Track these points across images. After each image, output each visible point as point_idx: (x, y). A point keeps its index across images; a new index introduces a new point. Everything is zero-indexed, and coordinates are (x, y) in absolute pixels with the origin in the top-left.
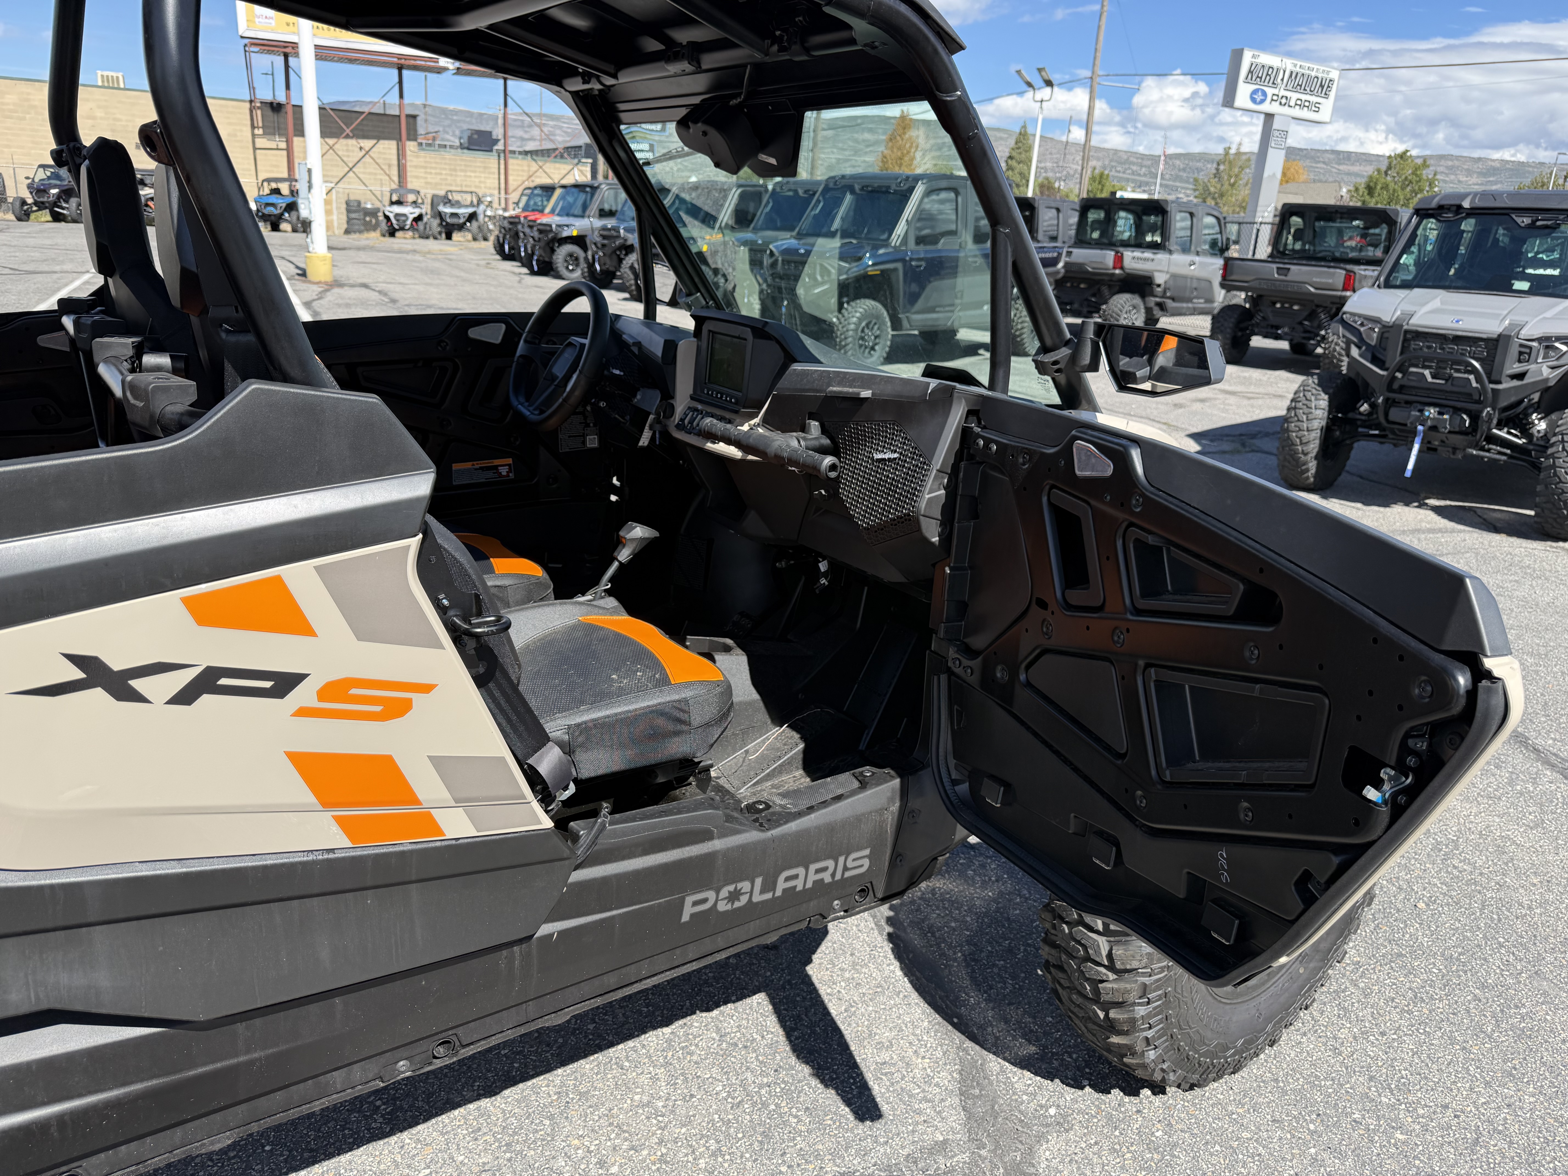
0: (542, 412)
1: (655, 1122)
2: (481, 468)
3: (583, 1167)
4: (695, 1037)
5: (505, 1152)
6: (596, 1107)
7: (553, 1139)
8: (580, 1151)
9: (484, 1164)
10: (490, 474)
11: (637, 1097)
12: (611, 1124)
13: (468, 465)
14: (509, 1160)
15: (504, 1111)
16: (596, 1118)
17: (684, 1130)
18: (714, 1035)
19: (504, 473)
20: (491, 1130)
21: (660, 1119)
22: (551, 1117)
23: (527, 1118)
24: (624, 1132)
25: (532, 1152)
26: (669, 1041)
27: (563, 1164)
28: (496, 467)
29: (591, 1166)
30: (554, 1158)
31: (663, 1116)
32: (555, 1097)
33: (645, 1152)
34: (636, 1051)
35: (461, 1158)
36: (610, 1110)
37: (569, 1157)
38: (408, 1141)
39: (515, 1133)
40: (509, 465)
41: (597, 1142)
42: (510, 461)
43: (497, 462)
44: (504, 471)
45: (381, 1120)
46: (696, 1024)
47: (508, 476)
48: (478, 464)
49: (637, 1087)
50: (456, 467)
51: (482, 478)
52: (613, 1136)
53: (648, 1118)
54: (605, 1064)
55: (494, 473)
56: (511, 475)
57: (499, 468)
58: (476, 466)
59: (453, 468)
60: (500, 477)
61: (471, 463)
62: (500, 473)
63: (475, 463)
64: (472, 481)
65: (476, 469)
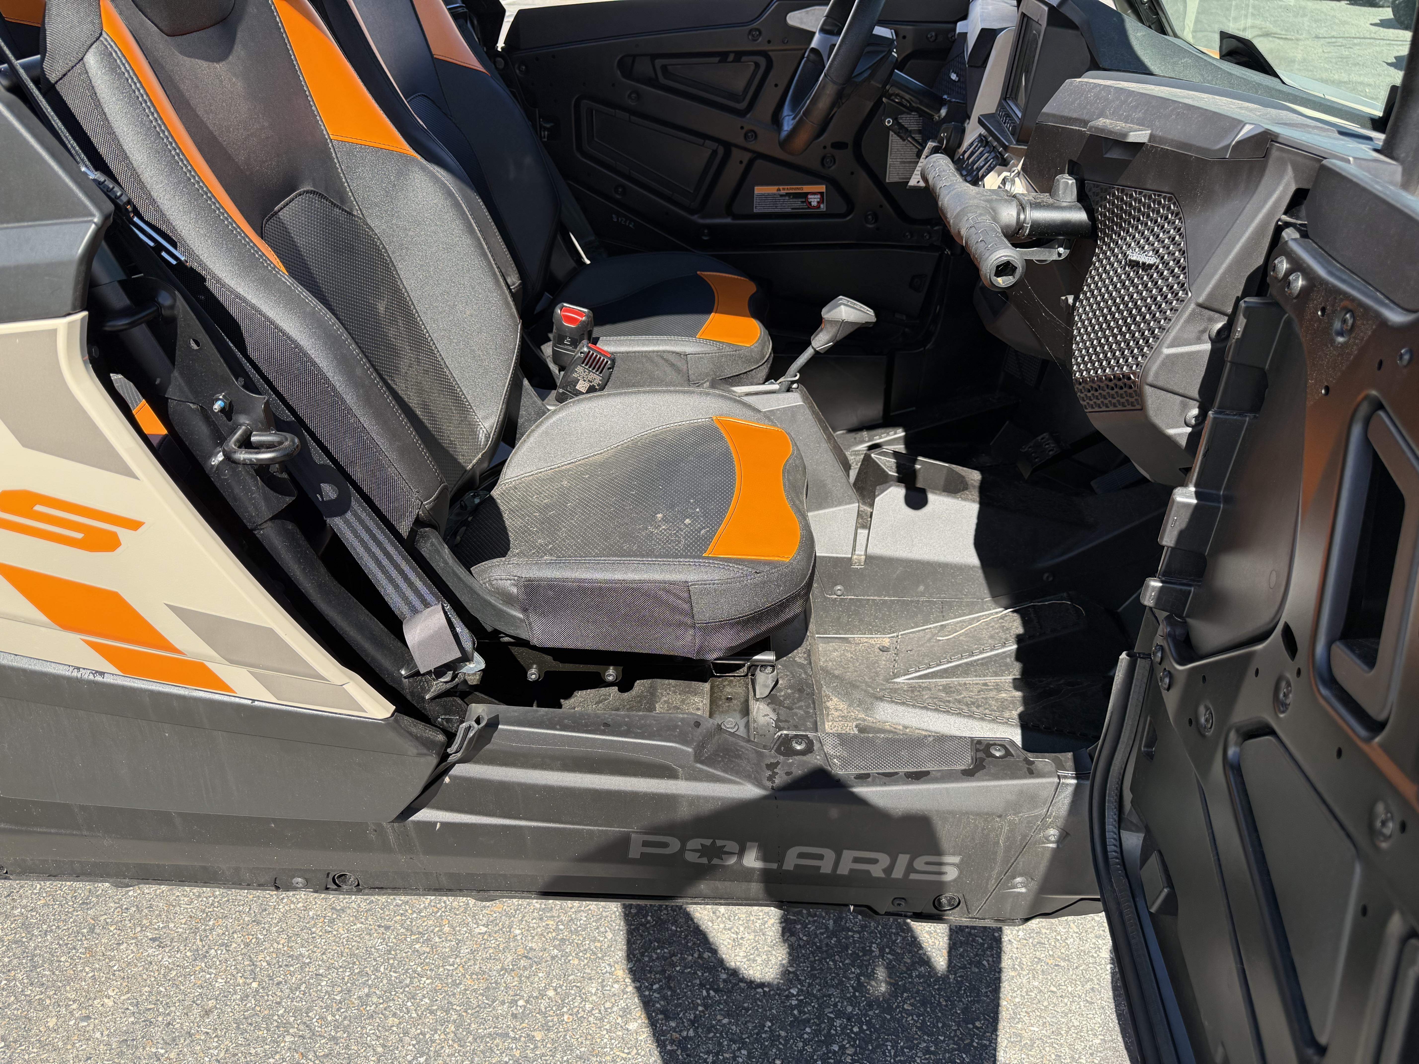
2: (788, 194)
3: (608, 1005)
5: (555, 947)
7: (602, 958)
8: (616, 986)
9: (531, 949)
10: (798, 203)
13: (772, 190)
14: (553, 958)
19: (814, 204)
20: (559, 916)
23: (596, 921)
25: (576, 962)
28: (805, 195)
29: (615, 1009)
30: (590, 979)
31: (716, 991)
35: (518, 932)
37: (603, 987)
39: (577, 932)
40: (822, 194)
42: (822, 188)
43: (806, 189)
44: (814, 200)
47: (818, 207)
48: (784, 189)
50: (759, 190)
51: (788, 206)
55: (803, 202)
56: (822, 206)
57: (810, 196)
58: (783, 192)
59: (756, 192)
60: (809, 208)
61: (777, 187)
62: (810, 203)
63: (781, 187)
64: (776, 210)
65: (781, 196)
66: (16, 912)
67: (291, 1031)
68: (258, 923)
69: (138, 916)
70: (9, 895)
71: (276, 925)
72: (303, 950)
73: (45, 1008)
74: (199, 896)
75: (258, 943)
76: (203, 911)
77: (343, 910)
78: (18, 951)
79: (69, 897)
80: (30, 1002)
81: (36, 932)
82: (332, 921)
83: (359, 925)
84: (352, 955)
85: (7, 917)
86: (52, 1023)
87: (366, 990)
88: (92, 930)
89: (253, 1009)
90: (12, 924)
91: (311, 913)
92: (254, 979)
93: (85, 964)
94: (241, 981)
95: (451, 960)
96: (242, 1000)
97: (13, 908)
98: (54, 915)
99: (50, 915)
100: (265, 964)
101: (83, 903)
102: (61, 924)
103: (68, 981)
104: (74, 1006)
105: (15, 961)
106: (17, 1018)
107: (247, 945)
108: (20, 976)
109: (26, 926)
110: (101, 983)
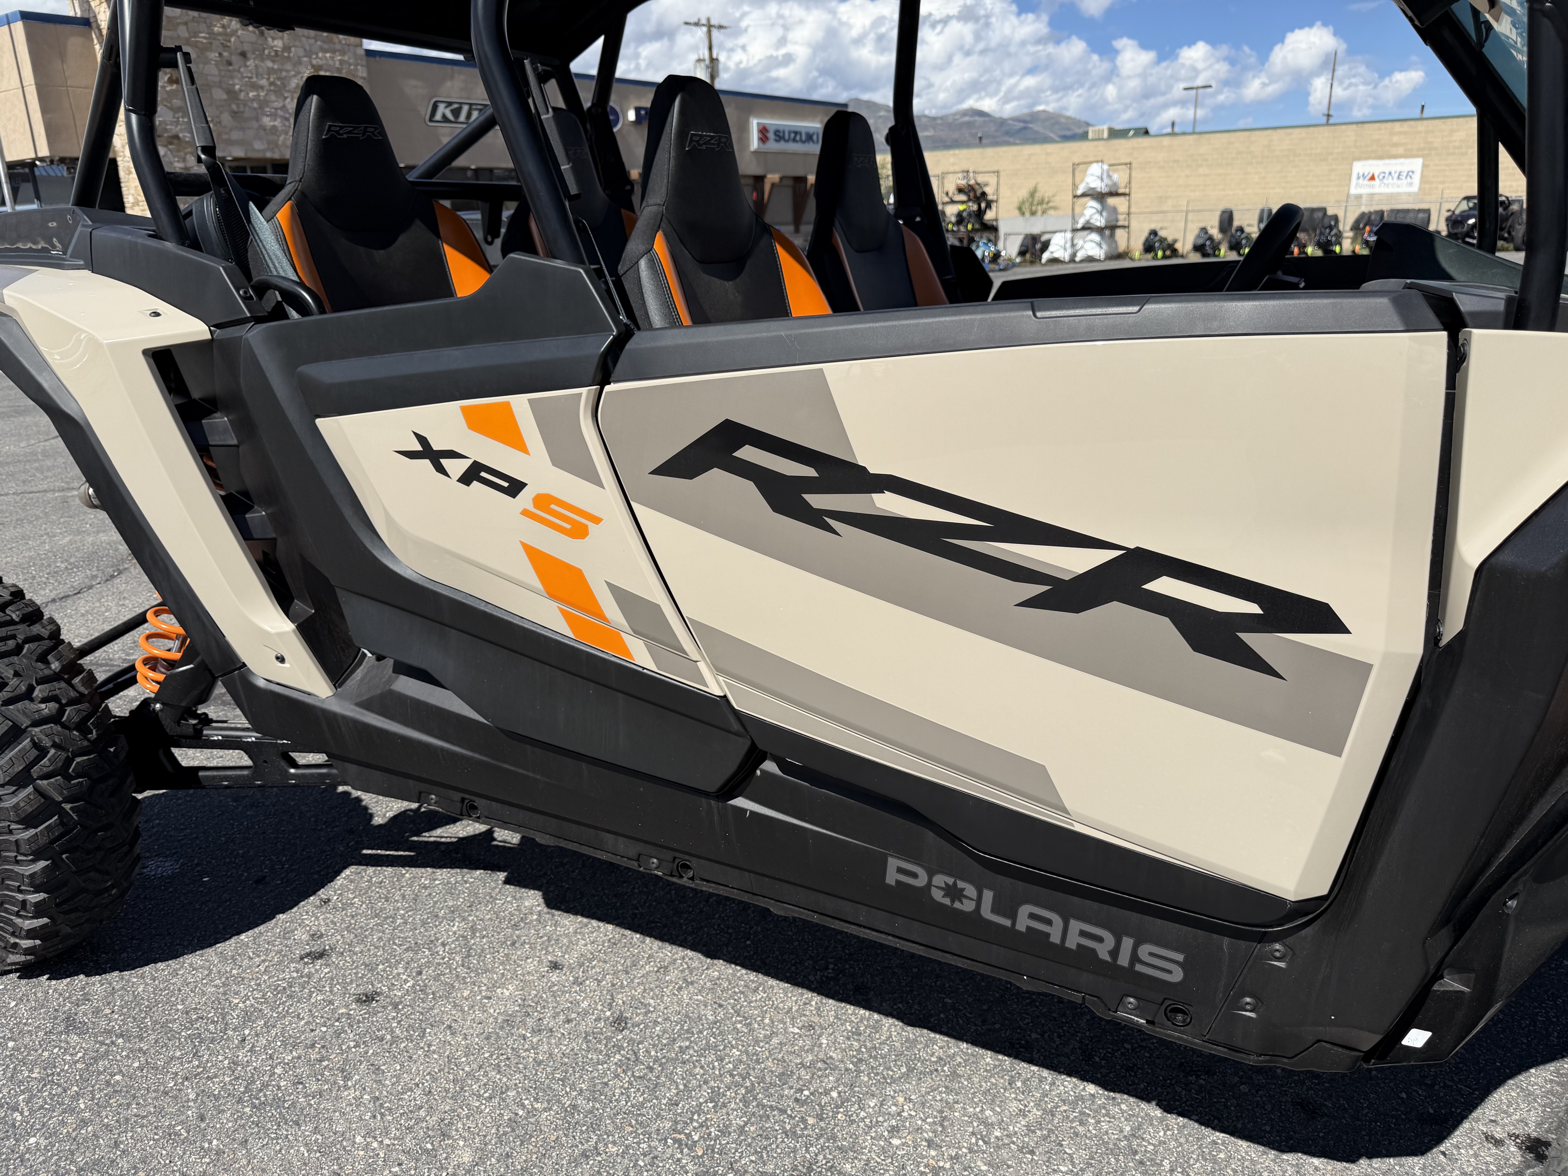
1: (973, 1140)
3: (881, 1119)
4: (1107, 1115)
5: (852, 1062)
6: (949, 1090)
7: (890, 1084)
8: (894, 1108)
9: (831, 1057)
11: (988, 1113)
12: (941, 1112)
14: (847, 1070)
15: (891, 1036)
16: (938, 1098)
17: (984, 1168)
18: (1128, 1128)
20: (865, 1041)
21: (981, 1143)
22: (910, 1070)
23: (896, 1056)
24: (942, 1125)
25: (866, 1079)
26: (1080, 1098)
27: (872, 1105)
32: (933, 1059)
33: (933, 1153)
34: (1041, 1081)
35: (825, 1041)
36: (957, 1103)
37: (882, 1105)
38: (813, 1003)
39: (875, 1058)
41: (913, 1113)
45: (818, 977)
46: (1124, 1107)
49: (1000, 1107)
52: (930, 1120)
53: (973, 1134)
54: (1003, 1070)
66: (471, 918)
67: (622, 1052)
68: (627, 973)
69: (547, 943)
71: (639, 978)
72: (652, 1001)
73: (466, 983)
74: (593, 943)
75: (622, 987)
76: (592, 954)
77: (692, 983)
78: (462, 943)
80: (457, 976)
82: (680, 988)
83: (700, 997)
84: (687, 1016)
85: (464, 920)
86: (466, 993)
87: (687, 1043)
88: (513, 944)
89: (601, 1029)
91: (667, 978)
92: (609, 1010)
93: (502, 963)
94: (600, 1008)
95: (762, 1044)
96: (595, 1020)
97: (469, 915)
100: (620, 1002)
103: (486, 971)
104: (484, 988)
106: (447, 983)
107: (613, 985)
108: (457, 958)
109: (473, 930)
110: (507, 979)
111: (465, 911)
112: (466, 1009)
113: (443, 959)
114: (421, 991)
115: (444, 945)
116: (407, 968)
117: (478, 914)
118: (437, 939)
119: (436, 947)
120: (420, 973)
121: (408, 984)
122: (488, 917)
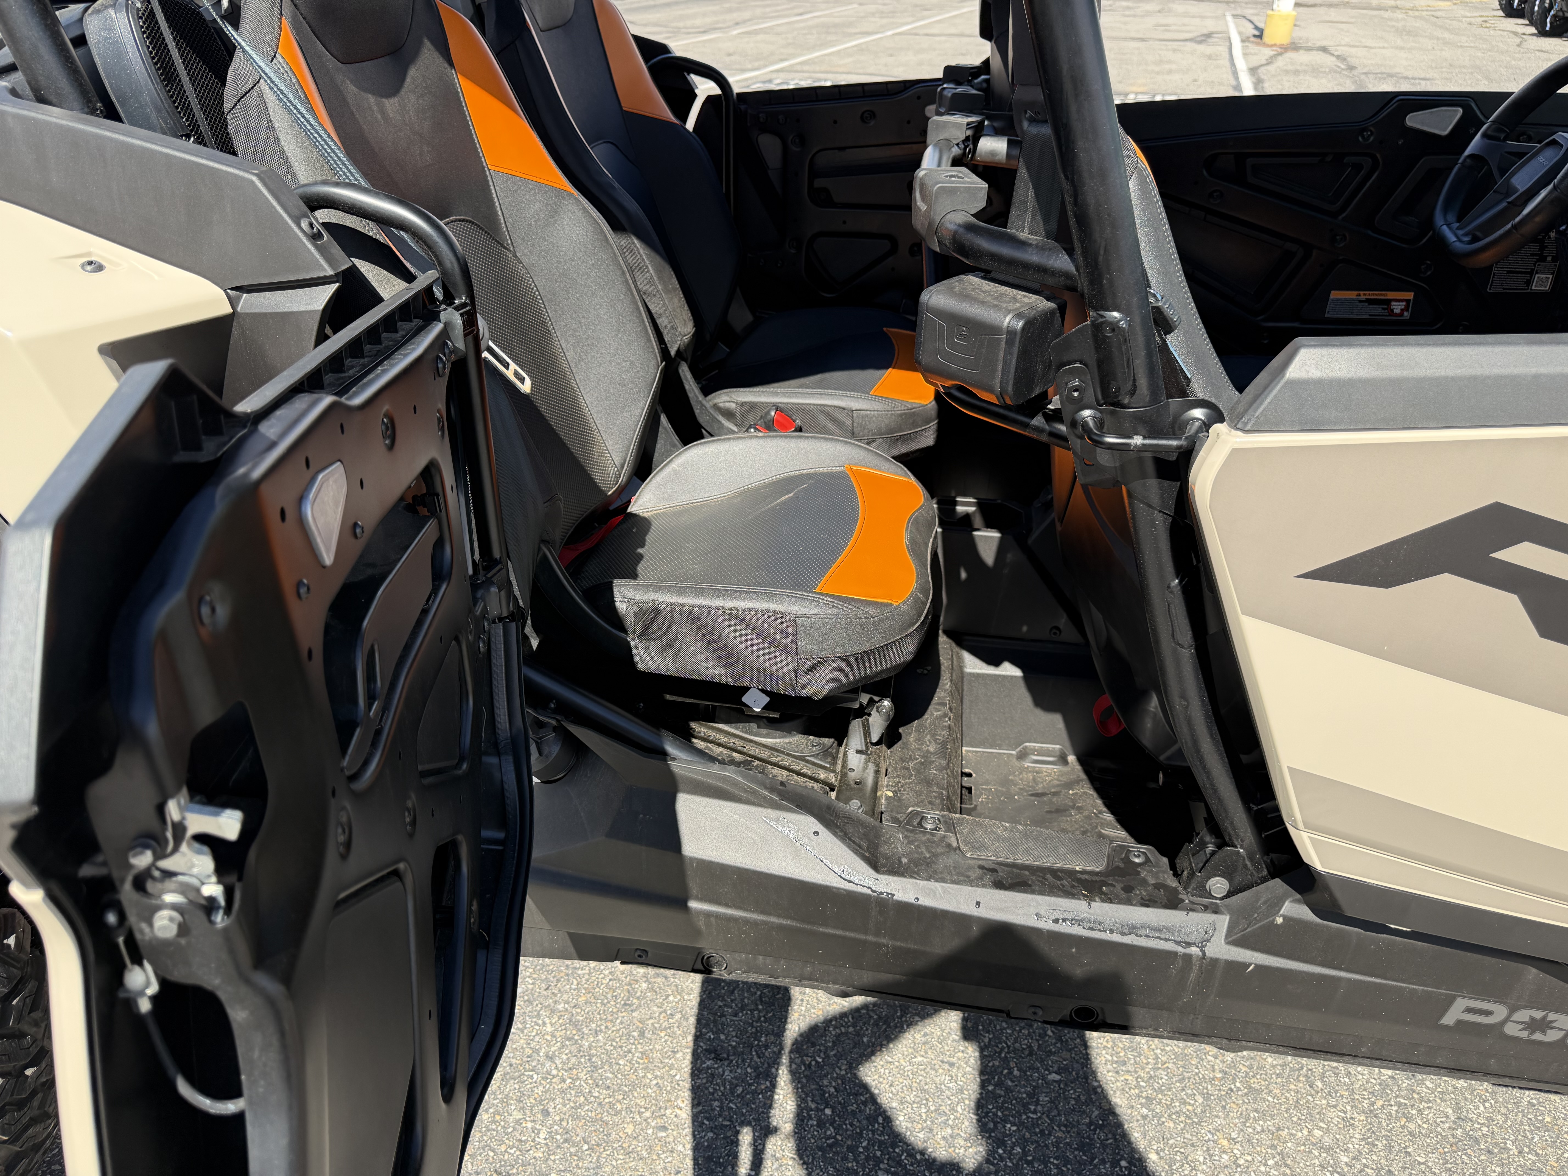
0: (1475, 239)
2: (1368, 300)
4: (1421, 1100)
6: (1263, 1115)
7: (1199, 1123)
10: (1378, 310)
11: (1317, 1133)
12: (1273, 1147)
13: (1351, 295)
14: (1144, 1117)
15: (1157, 1058)
16: (1259, 1129)
18: (1450, 1111)
19: (1397, 311)
22: (1207, 1096)
23: (1180, 1081)
24: (1286, 1165)
25: (1172, 1125)
26: (1384, 1085)
27: (1201, 1159)
28: (1388, 302)
30: (1193, 1145)
32: (1219, 1075)
34: (1337, 1075)
36: (1279, 1129)
37: (1211, 1156)
39: (1162, 1092)
40: (1408, 301)
41: (1249, 1158)
42: (1410, 296)
43: (1391, 295)
44: (1399, 308)
46: (1428, 1083)
47: (1401, 314)
48: (1365, 295)
49: (1322, 1121)
50: (1335, 295)
51: (1366, 313)
52: (1271, 1162)
54: (1292, 1070)
55: (1383, 309)
56: (1406, 314)
57: (1393, 303)
58: (1363, 298)
59: (1332, 297)
60: (1390, 315)
61: (1356, 292)
62: (1392, 310)
63: (1362, 293)
64: (1352, 316)
65: (1360, 301)
66: (560, 1007)
67: (882, 1166)
70: (547, 988)
78: (574, 1049)
79: (609, 996)
80: (600, 1104)
81: (586, 1030)
83: (920, 1059)
84: (923, 1091)
85: (553, 1011)
86: (630, 1129)
87: (949, 1131)
88: (642, 1034)
89: (835, 1137)
90: (559, 1019)
93: (646, 1070)
95: (1033, 1108)
97: (555, 1002)
98: (599, 1014)
99: (596, 1013)
100: (832, 1090)
101: (625, 1004)
102: (610, 1025)
103: (634, 1086)
104: (648, 1114)
105: (573, 1060)
106: (593, 1120)
110: (668, 1092)
111: (546, 997)
112: (644, 1153)
113: (564, 1081)
114: (566, 1141)
115: (551, 1058)
116: (523, 1108)
117: (565, 997)
118: (537, 1051)
119: (543, 1065)
120: (546, 1113)
121: (542, 1136)
122: (582, 999)
